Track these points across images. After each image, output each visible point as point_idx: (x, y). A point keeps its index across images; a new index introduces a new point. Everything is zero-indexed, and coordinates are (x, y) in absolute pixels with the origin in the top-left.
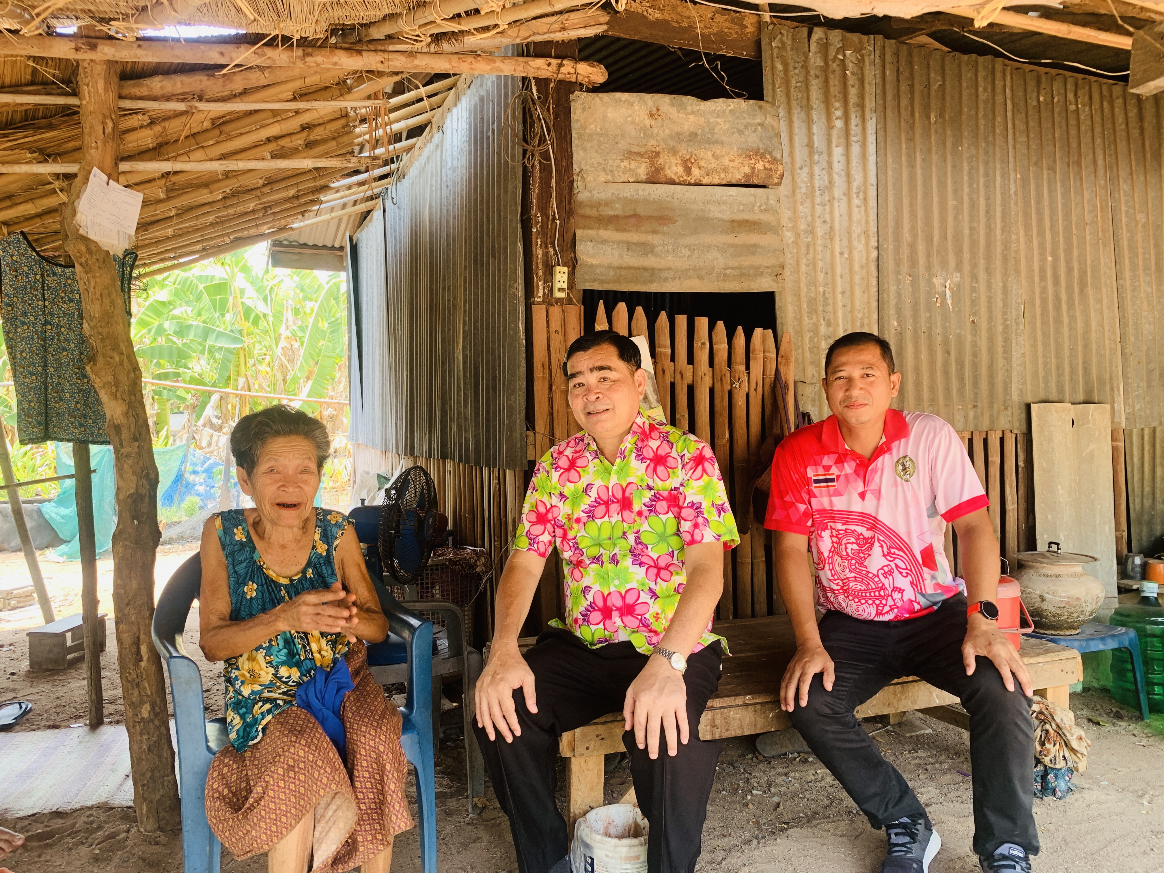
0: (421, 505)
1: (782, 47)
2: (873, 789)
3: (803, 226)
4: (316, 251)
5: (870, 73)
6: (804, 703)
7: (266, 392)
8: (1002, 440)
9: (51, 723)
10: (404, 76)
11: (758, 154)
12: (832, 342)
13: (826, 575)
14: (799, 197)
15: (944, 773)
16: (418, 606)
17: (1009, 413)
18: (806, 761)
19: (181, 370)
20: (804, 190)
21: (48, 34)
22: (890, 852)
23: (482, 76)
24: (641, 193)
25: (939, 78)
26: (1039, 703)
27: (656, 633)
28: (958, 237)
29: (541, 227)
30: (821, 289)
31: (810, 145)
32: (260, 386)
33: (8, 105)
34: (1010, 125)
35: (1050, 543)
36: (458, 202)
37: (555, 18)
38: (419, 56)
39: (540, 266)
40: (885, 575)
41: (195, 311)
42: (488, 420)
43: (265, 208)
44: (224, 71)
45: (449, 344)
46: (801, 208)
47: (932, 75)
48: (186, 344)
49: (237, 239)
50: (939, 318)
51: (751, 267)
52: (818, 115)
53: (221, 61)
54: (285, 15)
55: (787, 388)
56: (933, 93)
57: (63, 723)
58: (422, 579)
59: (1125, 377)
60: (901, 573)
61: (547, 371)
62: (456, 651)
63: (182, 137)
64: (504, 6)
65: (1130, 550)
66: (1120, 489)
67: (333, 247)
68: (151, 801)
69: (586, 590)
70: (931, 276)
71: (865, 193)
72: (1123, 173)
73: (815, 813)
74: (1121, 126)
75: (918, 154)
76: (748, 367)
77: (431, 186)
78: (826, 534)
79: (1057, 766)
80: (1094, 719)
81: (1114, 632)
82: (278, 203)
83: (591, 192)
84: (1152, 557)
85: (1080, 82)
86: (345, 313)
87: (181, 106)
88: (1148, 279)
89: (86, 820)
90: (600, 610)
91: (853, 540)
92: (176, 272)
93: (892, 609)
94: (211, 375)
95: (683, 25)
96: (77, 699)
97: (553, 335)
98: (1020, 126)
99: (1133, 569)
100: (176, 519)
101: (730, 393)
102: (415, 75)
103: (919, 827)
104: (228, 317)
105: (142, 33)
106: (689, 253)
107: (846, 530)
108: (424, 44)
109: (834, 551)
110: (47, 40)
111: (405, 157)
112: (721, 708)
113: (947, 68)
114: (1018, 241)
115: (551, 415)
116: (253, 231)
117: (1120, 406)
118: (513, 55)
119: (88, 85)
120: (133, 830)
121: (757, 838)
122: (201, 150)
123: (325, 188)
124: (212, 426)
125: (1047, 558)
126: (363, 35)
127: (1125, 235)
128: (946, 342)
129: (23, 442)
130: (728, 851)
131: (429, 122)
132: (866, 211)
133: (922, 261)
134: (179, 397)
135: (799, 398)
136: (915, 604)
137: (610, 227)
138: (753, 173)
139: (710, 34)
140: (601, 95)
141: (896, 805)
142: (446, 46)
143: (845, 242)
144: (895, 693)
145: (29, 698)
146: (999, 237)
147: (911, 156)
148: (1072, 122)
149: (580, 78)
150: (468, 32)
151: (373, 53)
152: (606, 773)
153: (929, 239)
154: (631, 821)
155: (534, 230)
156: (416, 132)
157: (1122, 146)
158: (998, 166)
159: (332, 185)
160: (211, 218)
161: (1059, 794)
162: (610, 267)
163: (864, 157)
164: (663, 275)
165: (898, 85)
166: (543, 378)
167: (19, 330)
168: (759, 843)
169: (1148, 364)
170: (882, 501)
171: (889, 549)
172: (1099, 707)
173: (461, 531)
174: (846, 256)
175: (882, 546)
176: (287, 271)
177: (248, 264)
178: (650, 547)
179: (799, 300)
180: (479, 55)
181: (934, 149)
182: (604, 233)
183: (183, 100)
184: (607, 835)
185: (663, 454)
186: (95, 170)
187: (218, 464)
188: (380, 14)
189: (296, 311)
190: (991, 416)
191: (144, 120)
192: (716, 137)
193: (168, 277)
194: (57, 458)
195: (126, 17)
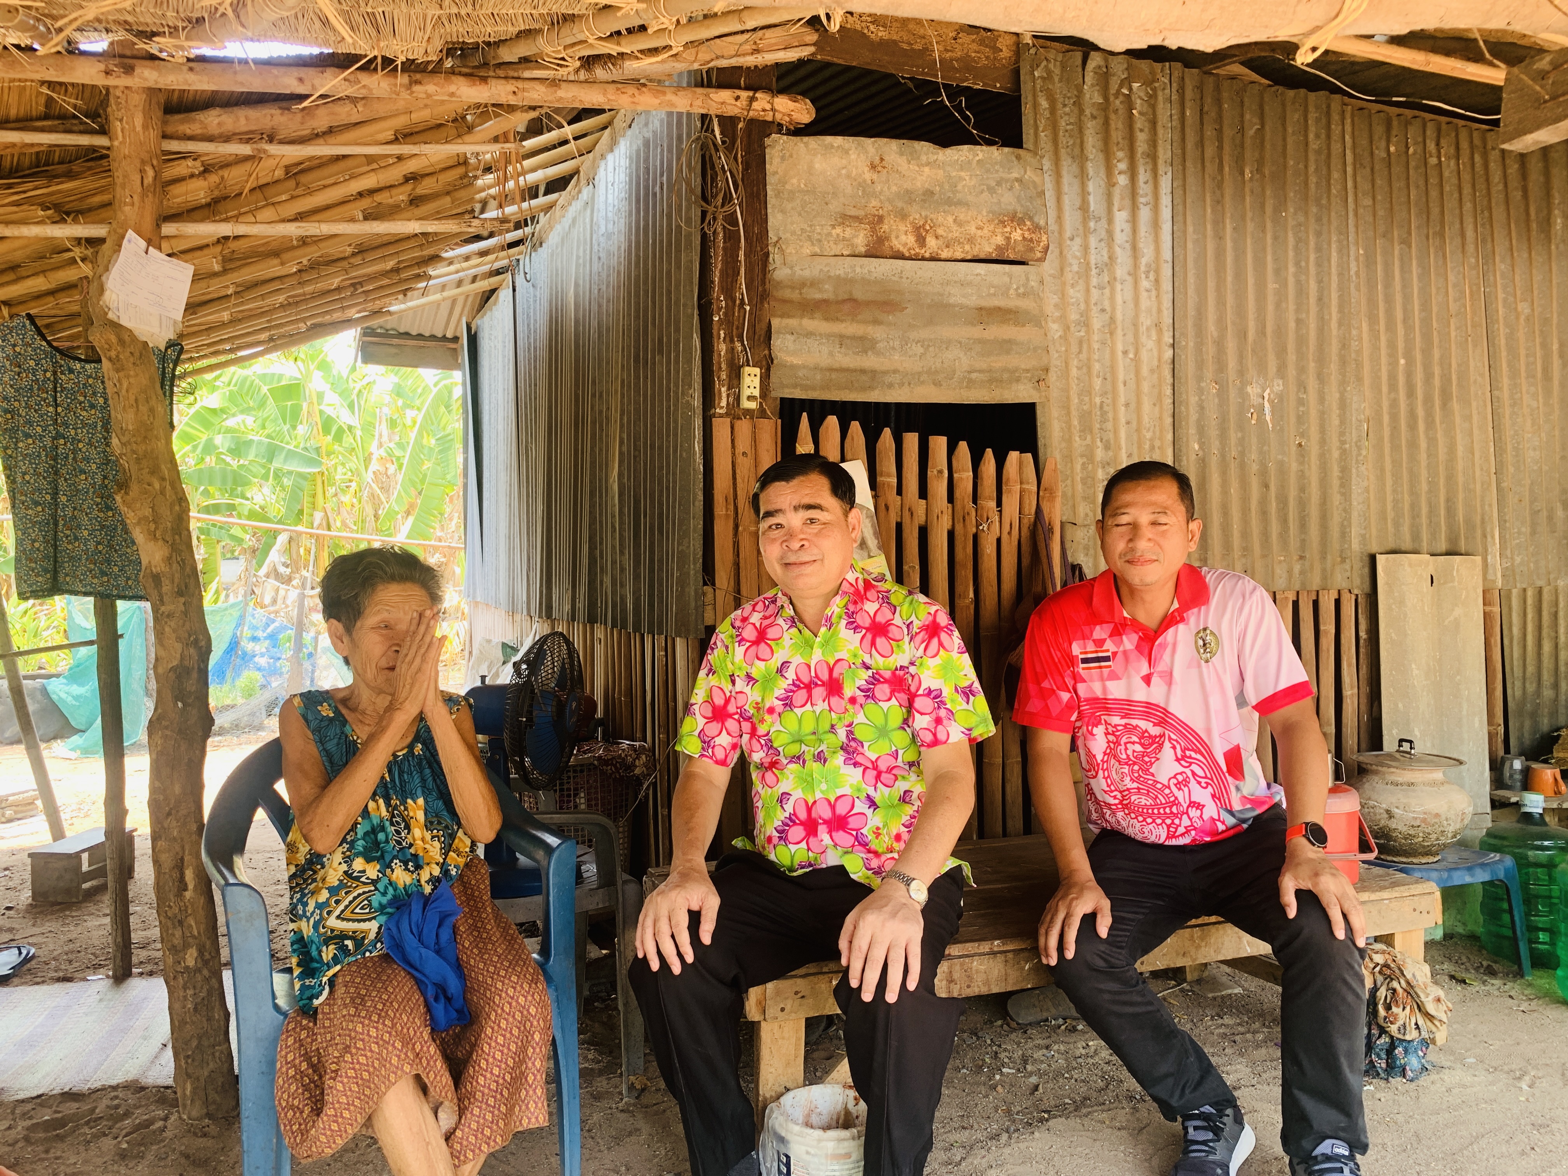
0: (561, 684)
1: (1048, 77)
2: (1164, 1068)
3: (1073, 316)
4: (422, 343)
5: (1165, 113)
6: (1070, 954)
7: (352, 531)
8: (1338, 602)
9: (61, 974)
10: (543, 111)
11: (1016, 219)
12: (1112, 471)
13: (1099, 784)
14: (1069, 276)
15: (1258, 1046)
16: (558, 818)
17: (1348, 567)
18: (1074, 1030)
19: (237, 501)
20: (1075, 268)
21: (70, 52)
22: (1186, 1152)
23: (647, 112)
24: (858, 270)
25: (1256, 120)
26: (1384, 952)
27: (877, 854)
28: (1280, 332)
29: (726, 314)
30: (1098, 400)
31: (1084, 208)
32: (344, 523)
33: (14, 145)
34: (1350, 184)
35: (1401, 741)
36: (613, 279)
37: (746, 36)
38: (563, 85)
39: (724, 366)
40: (1178, 785)
41: (259, 422)
42: (651, 571)
43: (353, 285)
44: (306, 104)
45: (601, 470)
46: (1071, 292)
47: (1247, 117)
48: (243, 466)
49: (315, 326)
50: (1254, 440)
51: (1005, 370)
52: (1094, 168)
53: (301, 90)
54: (387, 30)
55: (1051, 530)
56: (1248, 142)
57: (76, 975)
58: (561, 784)
59: (1502, 522)
60: (1199, 783)
61: (732, 507)
62: (607, 879)
63: (246, 190)
64: (678, 21)
65: (1507, 750)
66: (1494, 670)
67: (444, 338)
68: (198, 1079)
69: (783, 798)
70: (1244, 384)
71: (1157, 272)
72: (1500, 249)
73: (1085, 1099)
74: (1497, 187)
75: (1228, 221)
76: (999, 504)
77: (578, 257)
78: (1099, 731)
79: (1408, 1038)
80: (1458, 975)
81: (1486, 860)
82: (372, 278)
83: (791, 268)
84: (1536, 760)
85: (1444, 126)
86: (459, 426)
87: (245, 150)
88: (1533, 389)
89: (109, 1103)
90: (802, 823)
91: (1136, 739)
92: (232, 369)
93: (1188, 832)
94: (277, 509)
95: (916, 47)
96: (97, 943)
97: (740, 459)
98: (1364, 186)
99: (1511, 776)
100: (228, 702)
101: (976, 537)
102: (557, 111)
103: (1225, 1119)
104: (301, 430)
105: (195, 52)
106: (922, 350)
107: (1125, 726)
108: (570, 69)
109: (1111, 752)
110: (68, 60)
111: (543, 219)
112: (960, 957)
113: (1267, 108)
114: (1360, 339)
115: (737, 565)
116: (337, 316)
117: (1494, 558)
118: (689, 85)
119: (121, 120)
120: (173, 1118)
121: (1007, 1131)
122: (271, 208)
123: (435, 259)
124: (278, 576)
125: (1395, 759)
126: (490, 57)
127: (1502, 331)
128: (1263, 472)
129: (22, 596)
130: (969, 1148)
131: (577, 172)
132: (1157, 296)
133: (1232, 364)
134: (233, 538)
135: (1068, 545)
136: (1219, 824)
137: (817, 315)
138: (1008, 243)
139: (952, 60)
140: (806, 139)
141: (1195, 1089)
142: (600, 73)
143: (1130, 338)
144: (1192, 939)
145: (31, 940)
146: (1334, 332)
147: (1219, 223)
148: (1434, 180)
149: (778, 117)
150: (631, 56)
151: (503, 81)
152: (806, 1044)
153: (1242, 335)
154: (840, 1107)
155: (716, 319)
156: (557, 185)
157: (1499, 213)
158: (1334, 238)
159: (445, 255)
160: (281, 298)
161: (1409, 1074)
162: (816, 368)
163: (1156, 224)
164: (888, 379)
165: (1202, 130)
166: (727, 516)
167: (21, 445)
168: (1010, 1138)
169: (1532, 502)
170: (1174, 687)
171: (1183, 751)
172: (1464, 959)
173: (614, 719)
174: (1131, 356)
175: (1174, 748)
176: (380, 369)
177: (328, 359)
178: (866, 745)
179: (1069, 413)
180: (644, 85)
181: (1249, 215)
182: (809, 324)
183: (248, 141)
184: (808, 1125)
185: (883, 621)
186: (130, 234)
187: (285, 628)
188: (513, 30)
189: (392, 423)
190: (1324, 570)
191: (196, 167)
192: (959, 196)
193: (220, 376)
194: (69, 618)
195: (174, 31)
